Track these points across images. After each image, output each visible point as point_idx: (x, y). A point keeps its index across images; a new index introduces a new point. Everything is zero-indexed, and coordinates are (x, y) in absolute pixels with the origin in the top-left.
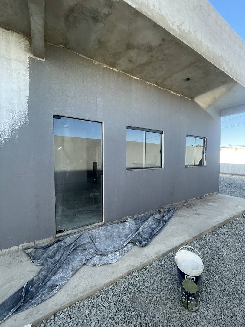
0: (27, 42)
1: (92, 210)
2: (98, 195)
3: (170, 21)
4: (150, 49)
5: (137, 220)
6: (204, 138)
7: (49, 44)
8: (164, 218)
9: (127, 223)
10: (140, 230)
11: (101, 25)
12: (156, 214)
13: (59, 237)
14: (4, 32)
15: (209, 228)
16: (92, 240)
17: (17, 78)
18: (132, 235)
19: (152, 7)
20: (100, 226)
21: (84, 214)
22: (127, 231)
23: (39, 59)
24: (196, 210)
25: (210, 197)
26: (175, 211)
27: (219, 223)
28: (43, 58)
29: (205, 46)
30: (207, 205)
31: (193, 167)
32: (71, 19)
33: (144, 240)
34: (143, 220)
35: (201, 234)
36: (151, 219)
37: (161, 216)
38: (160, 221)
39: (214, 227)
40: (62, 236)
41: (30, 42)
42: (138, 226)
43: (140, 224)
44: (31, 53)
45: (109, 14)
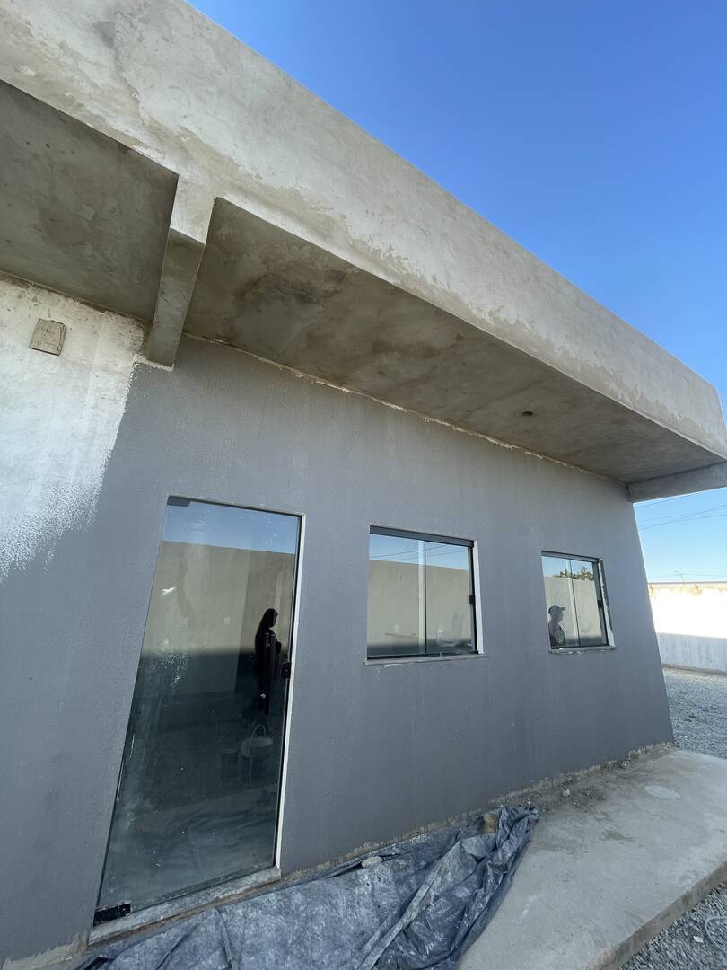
0: (140, 334)
1: (240, 813)
2: (268, 747)
3: (472, 304)
4: (430, 353)
5: (402, 863)
6: (595, 562)
7: (191, 336)
8: (500, 854)
9: (364, 875)
10: (411, 914)
11: (317, 309)
12: (469, 835)
13: (103, 942)
14: (91, 313)
15: (668, 905)
16: (230, 958)
17: (95, 407)
18: (383, 935)
19: (430, 281)
20: (263, 888)
21: (210, 830)
22: (364, 914)
23: (159, 366)
24: (607, 817)
25: (650, 764)
26: (537, 821)
27: (701, 878)
28: (170, 365)
29: (559, 349)
30: (645, 795)
31: (575, 652)
32: (249, 296)
33: (429, 962)
34: (423, 863)
35: (642, 934)
36: (450, 861)
37: (485, 842)
38: (484, 870)
39: (686, 899)
40: (114, 938)
41: (147, 334)
42: (404, 890)
43: (413, 880)
44: (144, 354)
45: (336, 292)
